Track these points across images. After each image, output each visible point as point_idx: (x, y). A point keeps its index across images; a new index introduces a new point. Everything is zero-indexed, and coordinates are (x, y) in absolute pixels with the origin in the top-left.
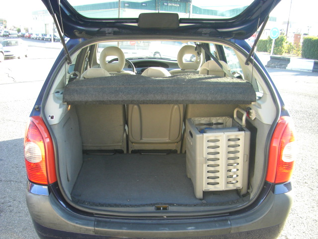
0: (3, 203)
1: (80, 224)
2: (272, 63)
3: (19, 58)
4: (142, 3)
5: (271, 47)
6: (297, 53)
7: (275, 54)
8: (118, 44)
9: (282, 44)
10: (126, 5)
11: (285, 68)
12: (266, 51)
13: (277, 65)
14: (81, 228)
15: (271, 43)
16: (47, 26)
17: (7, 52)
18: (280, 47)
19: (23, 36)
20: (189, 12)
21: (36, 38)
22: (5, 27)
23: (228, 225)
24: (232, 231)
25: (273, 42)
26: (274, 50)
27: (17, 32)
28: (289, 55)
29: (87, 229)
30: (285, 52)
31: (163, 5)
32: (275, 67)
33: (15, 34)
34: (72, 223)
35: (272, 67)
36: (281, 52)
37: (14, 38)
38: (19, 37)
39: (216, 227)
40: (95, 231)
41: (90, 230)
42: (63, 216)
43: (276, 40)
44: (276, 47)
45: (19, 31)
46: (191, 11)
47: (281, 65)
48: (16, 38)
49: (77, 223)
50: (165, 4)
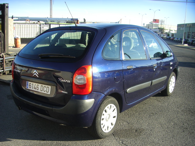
21: (177, 41)
24: (53, 111)
45: (168, 35)
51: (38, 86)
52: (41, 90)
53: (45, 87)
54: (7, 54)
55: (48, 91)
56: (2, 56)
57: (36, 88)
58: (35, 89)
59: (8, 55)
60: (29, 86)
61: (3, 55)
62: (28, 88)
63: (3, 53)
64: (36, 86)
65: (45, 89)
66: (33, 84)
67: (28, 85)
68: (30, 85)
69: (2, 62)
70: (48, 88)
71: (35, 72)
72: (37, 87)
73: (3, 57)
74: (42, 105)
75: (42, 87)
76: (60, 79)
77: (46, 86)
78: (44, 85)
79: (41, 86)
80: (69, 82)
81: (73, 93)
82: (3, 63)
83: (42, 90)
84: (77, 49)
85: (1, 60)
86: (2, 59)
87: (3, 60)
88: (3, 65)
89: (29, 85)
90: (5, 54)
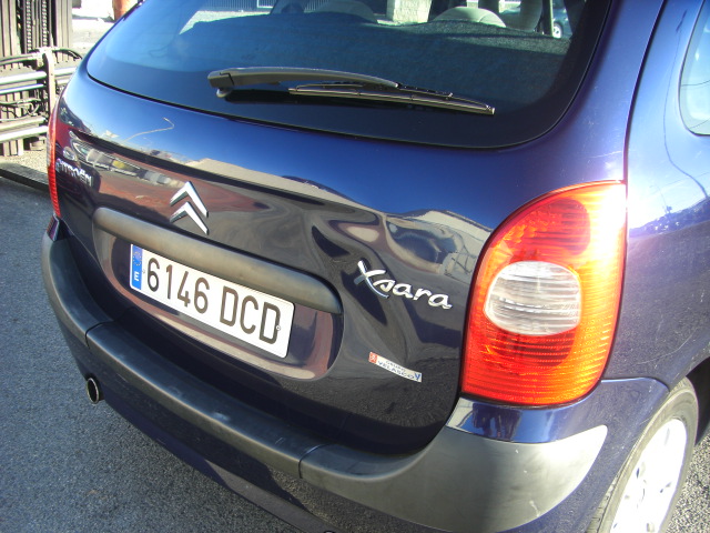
14: (73, 325)
29: (79, 332)
34: (66, 311)
41: (81, 335)
42: (61, 291)
51: (202, 287)
52: (222, 320)
53: (250, 304)
54: (64, 52)
55: (269, 333)
56: (40, 63)
57: (191, 297)
58: (186, 300)
59: (69, 54)
60: (145, 276)
61: (44, 57)
62: (138, 284)
63: (48, 45)
64: (190, 287)
65: (253, 317)
66: (169, 269)
67: (139, 269)
68: (151, 273)
69: (41, 89)
70: (271, 314)
71: (185, 197)
73: (45, 68)
74: (232, 423)
75: (230, 297)
76: (369, 268)
77: (262, 298)
78: (243, 292)
79: (226, 290)
80: (445, 303)
81: (466, 388)
82: (48, 92)
83: (228, 317)
84: (474, 40)
85: (40, 81)
86: (42, 74)
87: (47, 79)
88: (48, 100)
89: (145, 267)
90: (55, 52)
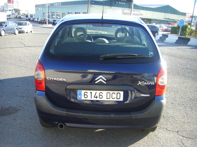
0: (20, 107)
1: (59, 110)
2: (179, 41)
3: (27, 33)
4: (103, 2)
5: (179, 32)
6: (195, 35)
7: (182, 36)
8: (87, 26)
9: (186, 30)
10: (93, 3)
11: (187, 44)
12: (176, 33)
13: (182, 42)
14: (60, 112)
15: (179, 29)
16: (44, 14)
17: (20, 29)
18: (185, 31)
19: (29, 20)
20: (132, 8)
21: (37, 21)
22: (19, 14)
23: (131, 114)
24: (133, 118)
25: (181, 28)
26: (181, 33)
27: (25, 17)
28: (190, 36)
29: (63, 113)
30: (188, 35)
31: (116, 3)
32: (181, 43)
33: (25, 18)
34: (56, 110)
35: (179, 43)
36: (185, 35)
37: (24, 20)
38: (27, 20)
39: (125, 115)
40: (67, 114)
41: (64, 113)
42: (52, 106)
43: (182, 27)
44: (182, 31)
45: (27, 16)
46: (133, 8)
47: (184, 42)
48: (25, 21)
49: (58, 110)
50: (117, 3)
52: (107, 98)
53: (113, 94)
55: (118, 98)
58: (97, 97)
66: (91, 93)
67: (81, 95)
68: (85, 95)
70: (118, 95)
71: (101, 78)
72: (100, 95)
74: (116, 115)
75: (108, 94)
77: (116, 92)
78: (111, 92)
80: (154, 84)
